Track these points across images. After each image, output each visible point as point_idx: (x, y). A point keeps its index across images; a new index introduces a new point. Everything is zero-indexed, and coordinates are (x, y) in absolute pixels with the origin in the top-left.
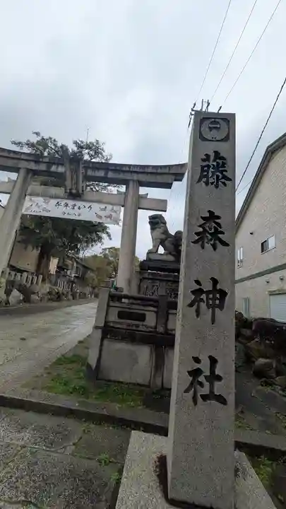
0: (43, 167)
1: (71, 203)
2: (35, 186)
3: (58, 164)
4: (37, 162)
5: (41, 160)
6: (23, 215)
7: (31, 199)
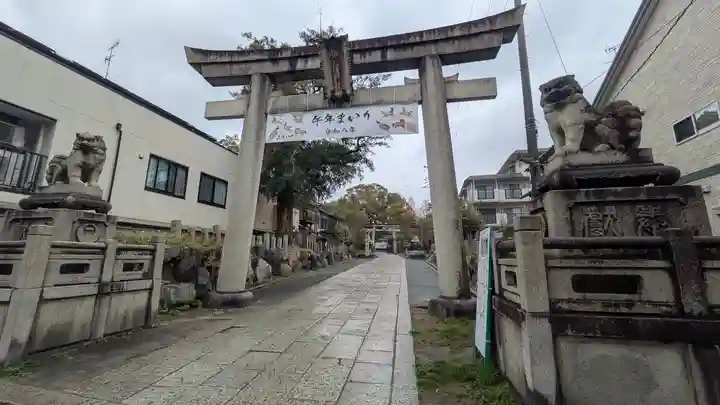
0: (284, 67)
1: (335, 113)
2: (277, 99)
3: (306, 57)
4: (274, 61)
5: (279, 56)
6: (266, 145)
7: (275, 120)
